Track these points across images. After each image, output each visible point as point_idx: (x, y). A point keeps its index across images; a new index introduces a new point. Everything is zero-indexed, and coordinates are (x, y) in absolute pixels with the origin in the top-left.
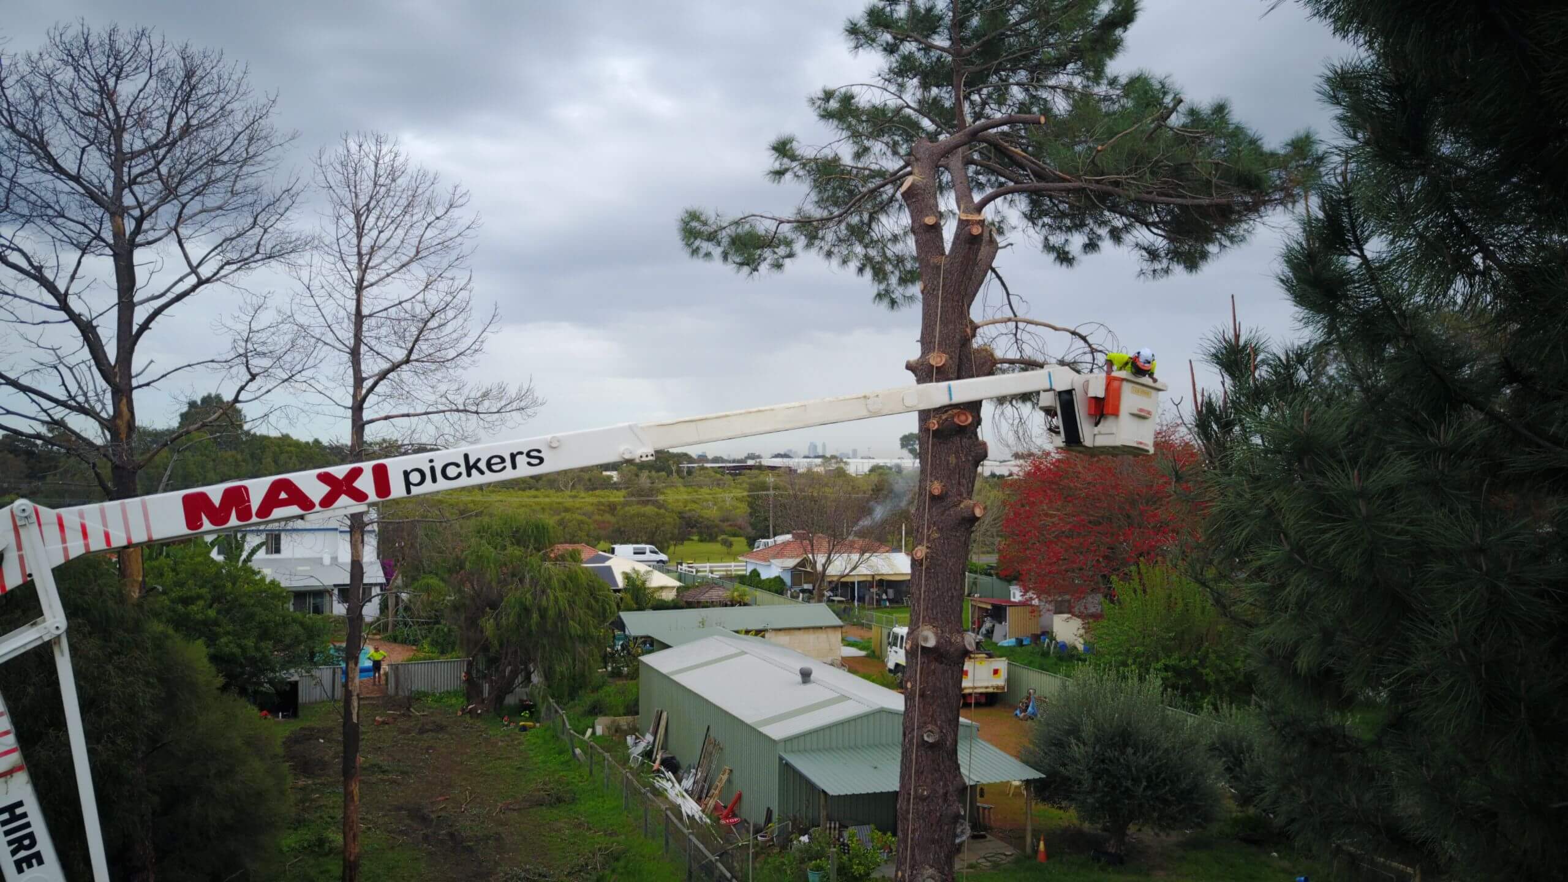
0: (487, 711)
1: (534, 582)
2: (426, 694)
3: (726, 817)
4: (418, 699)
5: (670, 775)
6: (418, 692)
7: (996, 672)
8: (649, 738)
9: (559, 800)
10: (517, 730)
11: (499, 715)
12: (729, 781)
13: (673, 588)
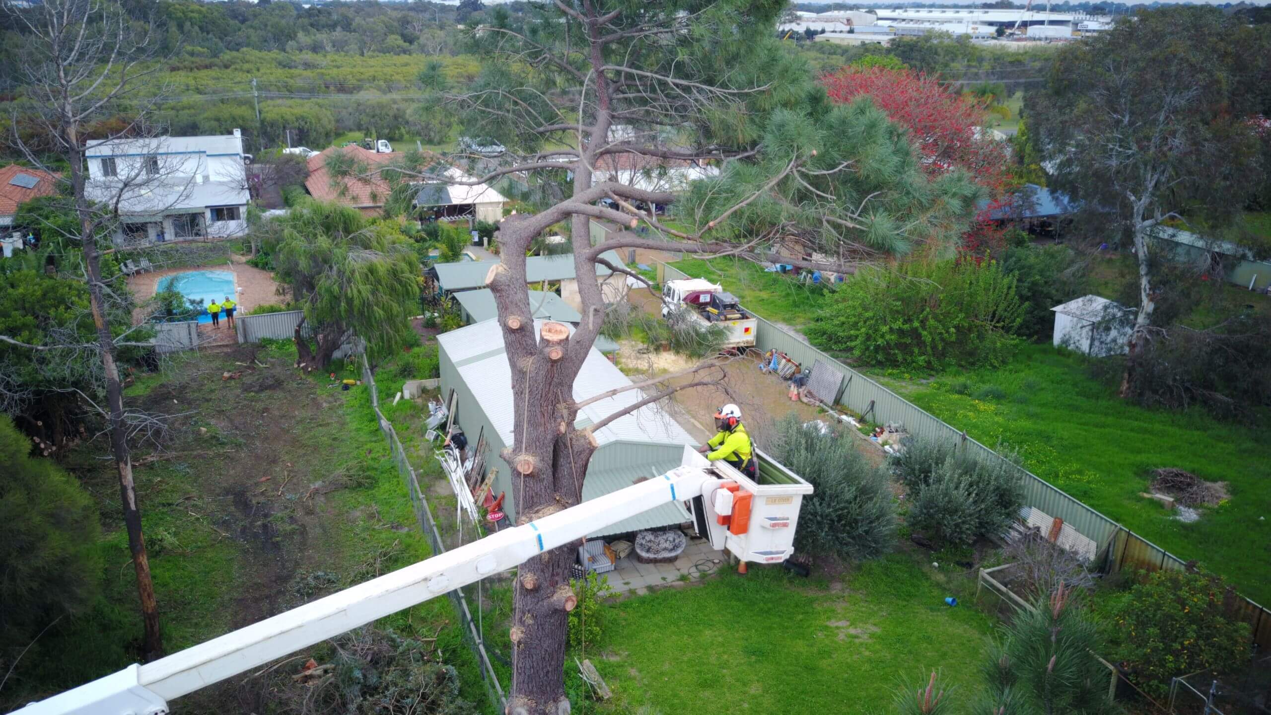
0: (317, 369)
1: (341, 273)
2: (271, 341)
3: (494, 512)
4: (264, 347)
5: (457, 452)
6: (264, 340)
7: (747, 330)
8: (444, 410)
9: (360, 485)
10: (340, 388)
11: (327, 371)
12: (497, 478)
13: (499, 203)
